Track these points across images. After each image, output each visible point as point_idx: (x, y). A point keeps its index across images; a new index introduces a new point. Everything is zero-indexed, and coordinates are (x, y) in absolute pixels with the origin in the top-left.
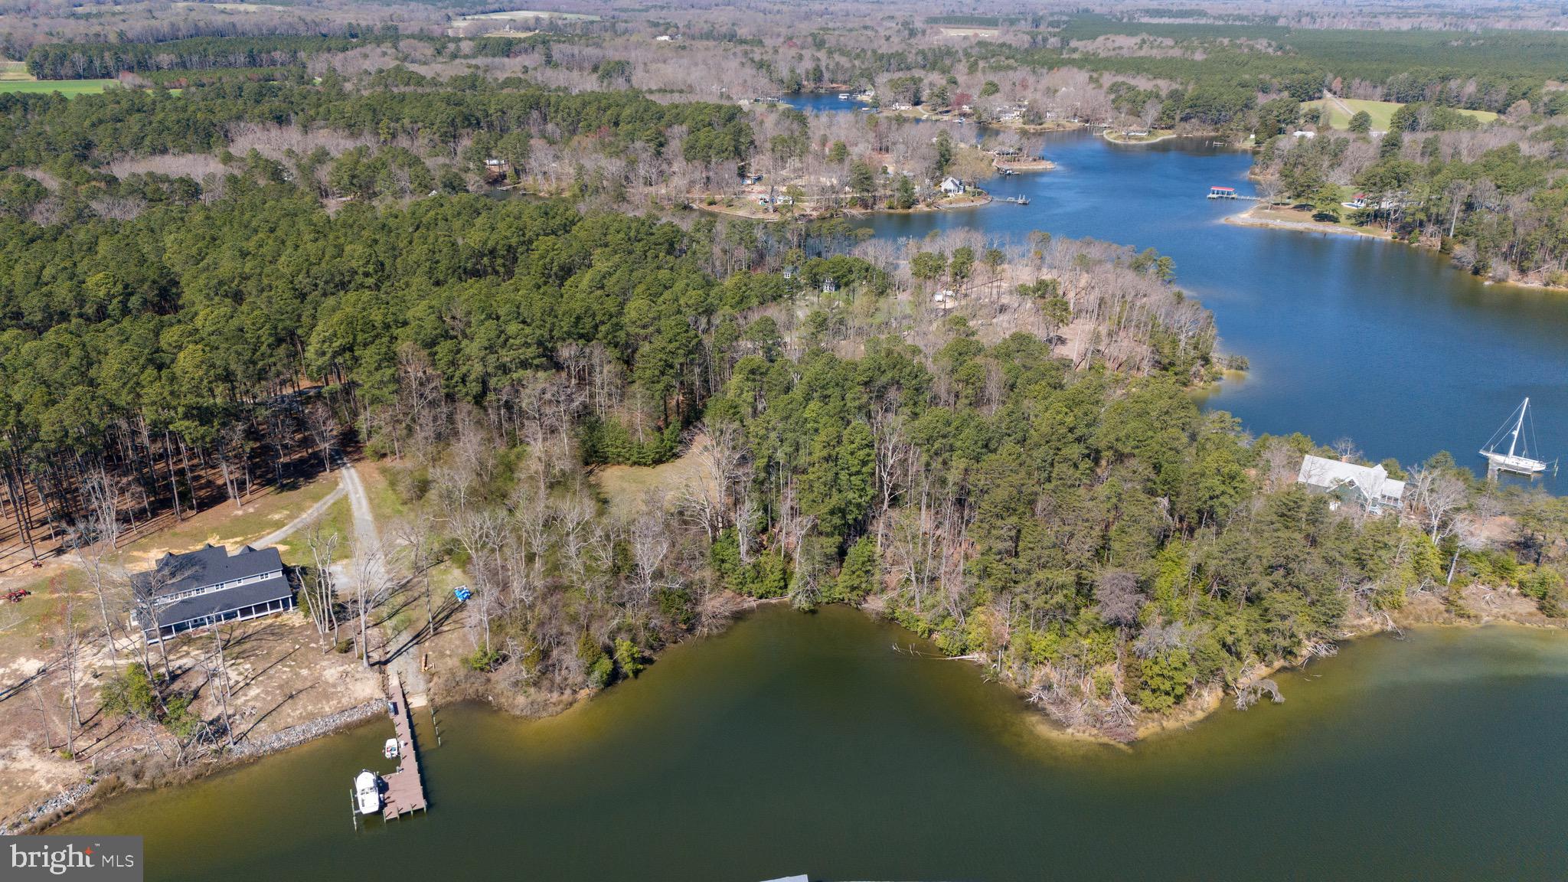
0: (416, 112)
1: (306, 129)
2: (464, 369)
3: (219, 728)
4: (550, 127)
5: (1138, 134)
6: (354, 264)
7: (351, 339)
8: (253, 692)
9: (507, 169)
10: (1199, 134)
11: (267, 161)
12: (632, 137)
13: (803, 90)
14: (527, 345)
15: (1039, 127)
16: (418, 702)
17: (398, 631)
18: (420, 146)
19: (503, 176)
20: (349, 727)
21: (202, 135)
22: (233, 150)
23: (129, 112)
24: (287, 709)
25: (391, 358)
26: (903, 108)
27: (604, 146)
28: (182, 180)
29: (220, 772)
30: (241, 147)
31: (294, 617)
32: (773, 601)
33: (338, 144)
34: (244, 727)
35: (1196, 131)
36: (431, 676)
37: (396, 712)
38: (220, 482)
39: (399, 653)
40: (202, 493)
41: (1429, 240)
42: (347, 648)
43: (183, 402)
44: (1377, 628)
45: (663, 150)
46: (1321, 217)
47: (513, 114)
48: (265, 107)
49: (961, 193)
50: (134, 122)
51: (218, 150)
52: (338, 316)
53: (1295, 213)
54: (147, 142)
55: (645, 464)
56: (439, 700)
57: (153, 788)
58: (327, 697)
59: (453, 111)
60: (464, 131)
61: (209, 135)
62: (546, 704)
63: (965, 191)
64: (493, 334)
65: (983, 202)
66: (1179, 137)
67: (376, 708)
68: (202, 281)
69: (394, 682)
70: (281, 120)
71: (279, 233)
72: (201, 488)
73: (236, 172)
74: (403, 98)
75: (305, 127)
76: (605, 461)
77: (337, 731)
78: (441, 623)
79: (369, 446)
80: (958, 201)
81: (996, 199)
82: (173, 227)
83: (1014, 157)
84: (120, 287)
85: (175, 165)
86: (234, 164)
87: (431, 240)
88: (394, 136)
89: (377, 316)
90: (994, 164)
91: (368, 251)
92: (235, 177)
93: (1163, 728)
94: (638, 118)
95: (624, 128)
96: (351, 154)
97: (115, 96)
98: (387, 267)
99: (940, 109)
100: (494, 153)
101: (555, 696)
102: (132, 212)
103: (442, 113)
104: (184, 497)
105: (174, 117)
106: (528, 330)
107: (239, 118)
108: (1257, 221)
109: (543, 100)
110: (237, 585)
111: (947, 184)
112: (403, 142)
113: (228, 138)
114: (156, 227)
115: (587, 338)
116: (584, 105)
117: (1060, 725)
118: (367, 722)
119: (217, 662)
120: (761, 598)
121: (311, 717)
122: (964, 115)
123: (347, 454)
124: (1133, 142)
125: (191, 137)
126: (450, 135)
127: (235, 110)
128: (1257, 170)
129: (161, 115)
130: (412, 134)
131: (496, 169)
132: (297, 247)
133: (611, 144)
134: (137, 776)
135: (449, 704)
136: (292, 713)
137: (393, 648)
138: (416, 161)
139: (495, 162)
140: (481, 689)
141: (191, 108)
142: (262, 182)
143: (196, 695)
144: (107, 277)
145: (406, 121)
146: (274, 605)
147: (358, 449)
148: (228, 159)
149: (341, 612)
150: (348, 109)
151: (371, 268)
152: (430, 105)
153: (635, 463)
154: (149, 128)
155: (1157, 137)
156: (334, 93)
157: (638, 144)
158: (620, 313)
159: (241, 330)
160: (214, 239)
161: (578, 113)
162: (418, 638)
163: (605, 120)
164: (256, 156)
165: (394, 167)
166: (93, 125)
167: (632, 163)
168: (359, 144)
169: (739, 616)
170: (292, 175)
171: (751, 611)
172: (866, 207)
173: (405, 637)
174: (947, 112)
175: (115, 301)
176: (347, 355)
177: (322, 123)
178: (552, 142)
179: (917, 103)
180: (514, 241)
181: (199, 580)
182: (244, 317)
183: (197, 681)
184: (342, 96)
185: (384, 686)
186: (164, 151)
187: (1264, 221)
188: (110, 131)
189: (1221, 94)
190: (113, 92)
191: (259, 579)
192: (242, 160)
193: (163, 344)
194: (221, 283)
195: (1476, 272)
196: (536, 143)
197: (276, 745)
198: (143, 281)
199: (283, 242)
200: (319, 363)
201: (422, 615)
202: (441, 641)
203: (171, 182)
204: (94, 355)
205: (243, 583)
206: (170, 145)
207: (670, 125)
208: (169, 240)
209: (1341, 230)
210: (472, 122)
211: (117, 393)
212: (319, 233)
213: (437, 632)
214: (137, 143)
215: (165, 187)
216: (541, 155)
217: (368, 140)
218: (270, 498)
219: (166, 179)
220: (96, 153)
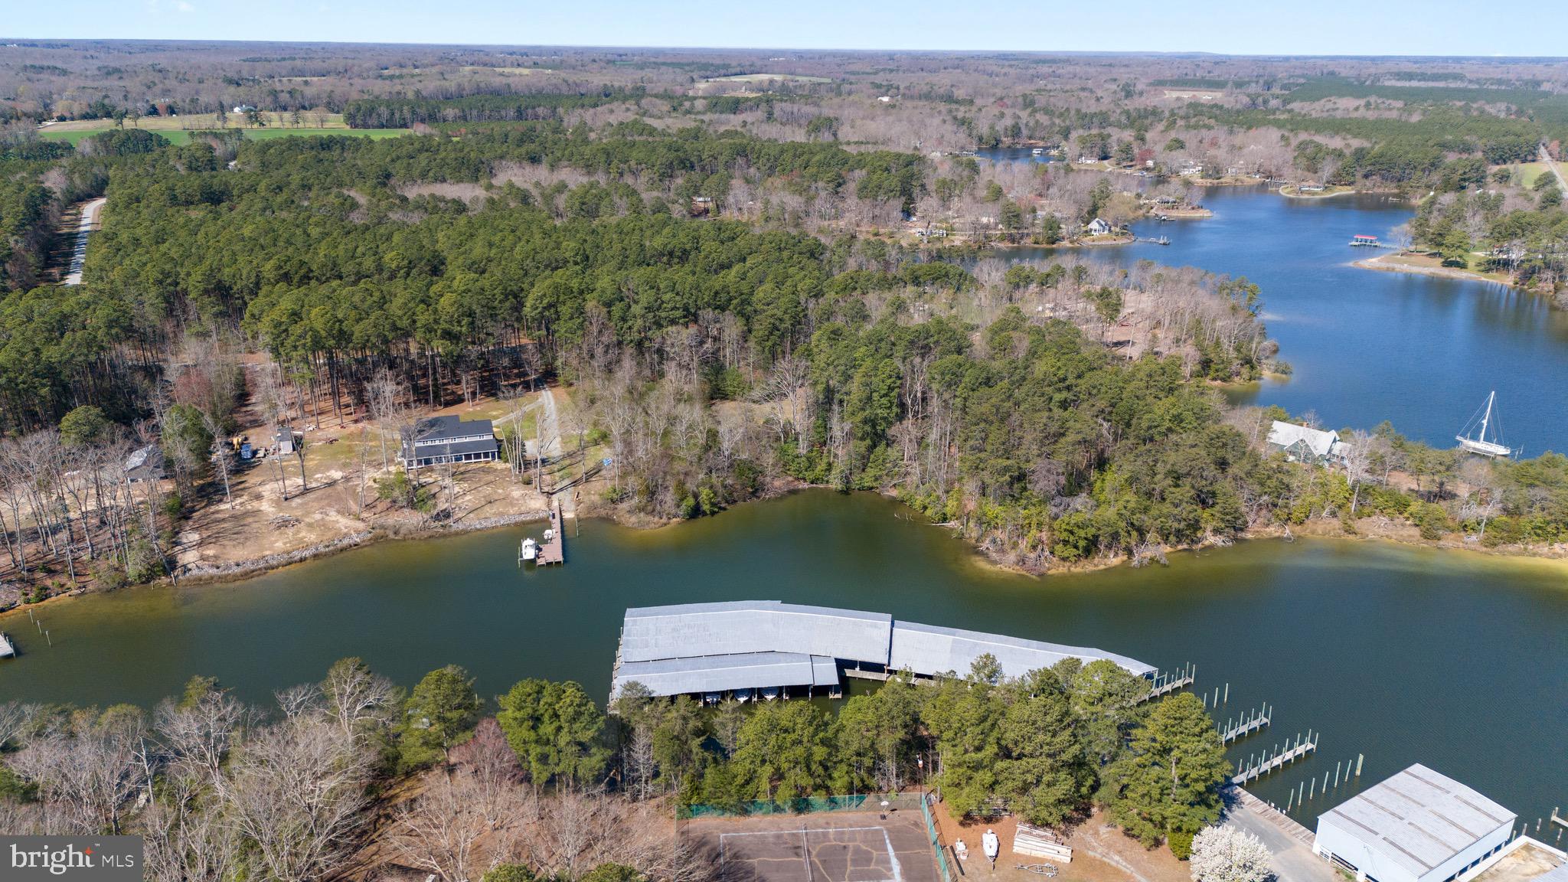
0: (642, 155)
1: (553, 167)
2: (630, 323)
3: (447, 514)
4: (752, 170)
5: (1314, 190)
6: (567, 255)
7: (555, 299)
8: (468, 498)
9: (711, 205)
11: (518, 189)
12: (815, 178)
13: (1000, 146)
14: (674, 308)
15: (1216, 181)
16: (569, 515)
17: (562, 478)
18: (641, 183)
19: (706, 211)
20: (524, 523)
21: (472, 170)
22: (494, 182)
23: (420, 151)
24: (487, 508)
25: (580, 311)
27: (790, 184)
28: (454, 201)
29: (444, 536)
30: (500, 180)
31: (498, 464)
32: (821, 486)
33: (574, 178)
34: (460, 515)
35: (1376, 187)
36: (579, 503)
37: (554, 517)
38: (460, 393)
39: (561, 490)
40: (448, 398)
41: (1546, 286)
42: (528, 483)
43: (441, 327)
44: (1277, 534)
45: (840, 189)
46: (1448, 264)
47: (722, 159)
48: (523, 150)
49: (1106, 232)
50: (423, 159)
51: (483, 182)
52: (548, 282)
53: (1428, 259)
54: (431, 174)
56: (582, 516)
57: (404, 540)
58: (512, 505)
59: (672, 155)
60: (678, 173)
61: (478, 170)
62: (648, 523)
63: (1110, 230)
64: (652, 299)
65: (1129, 241)
66: (1359, 192)
67: (542, 515)
68: (460, 260)
69: (555, 504)
70: (534, 160)
71: (518, 233)
72: (448, 395)
73: (496, 197)
74: (633, 144)
75: (552, 166)
76: (725, 397)
77: (516, 524)
78: (592, 476)
79: (561, 379)
80: (1100, 239)
81: (1140, 239)
82: (444, 227)
83: (1174, 205)
84: (406, 262)
85: (450, 191)
86: (494, 191)
87: (626, 242)
88: (621, 175)
89: (575, 284)
90: (1153, 211)
91: (578, 245)
92: (493, 199)
93: (1069, 572)
94: (824, 164)
95: (812, 170)
96: (584, 187)
97: (411, 140)
98: (591, 259)
99: (1125, 164)
100: (702, 192)
101: (656, 519)
102: (416, 219)
103: (663, 156)
104: (436, 396)
105: (453, 155)
106: (678, 298)
107: (502, 157)
108: (1384, 265)
109: (749, 148)
110: (464, 440)
111: (1094, 225)
112: (629, 180)
113: (492, 174)
114: (433, 228)
115: (723, 309)
116: (782, 152)
117: (995, 563)
118: (536, 522)
119: (448, 481)
120: (812, 483)
121: (501, 514)
122: (1147, 169)
123: (547, 382)
124: (1306, 196)
125: (464, 172)
126: (667, 173)
127: (499, 152)
129: (444, 154)
130: (634, 173)
131: (702, 205)
132: (528, 241)
133: (797, 184)
134: (395, 533)
135: (587, 519)
136: (489, 510)
137: (558, 487)
138: (634, 192)
139: (701, 199)
140: (610, 513)
141: (466, 150)
142: (512, 205)
143: (434, 495)
144: (398, 254)
145: (633, 163)
146: (486, 455)
147: (556, 381)
148: (489, 187)
149: (526, 464)
150: (588, 152)
151: (579, 259)
152: (654, 150)
154: (433, 163)
155: (1333, 192)
156: (579, 140)
157: (820, 184)
158: (752, 293)
159: (483, 289)
160: (472, 235)
161: (776, 160)
162: (575, 483)
163: (796, 165)
164: (511, 185)
165: (616, 199)
166: (393, 161)
167: (810, 200)
168: (592, 179)
169: (794, 492)
170: (538, 201)
171: (804, 490)
172: (1013, 241)
173: (566, 482)
174: (1131, 166)
175: (402, 272)
176: (552, 310)
177: (566, 163)
178: (748, 181)
179: (1104, 158)
180: (688, 247)
181: (441, 435)
182: (485, 282)
183: (436, 489)
184: (586, 141)
185: (549, 505)
186: (444, 180)
187: (1391, 265)
188: (405, 165)
189: (1407, 153)
190: (410, 137)
191: (477, 439)
192: (500, 188)
193: (431, 294)
194: (474, 263)
196: (737, 183)
197: (478, 527)
198: (421, 259)
199: (520, 239)
200: (533, 314)
201: (580, 471)
202: (589, 486)
203: (447, 202)
204: (388, 297)
205: (468, 440)
206: (448, 176)
207: (851, 170)
208: (440, 236)
209: (1469, 276)
210: (687, 165)
211: (400, 318)
212: (546, 234)
213: (587, 481)
214: (424, 175)
215: (442, 205)
216: (738, 190)
217: (601, 178)
218: (491, 404)
219: (443, 199)
220: (393, 181)
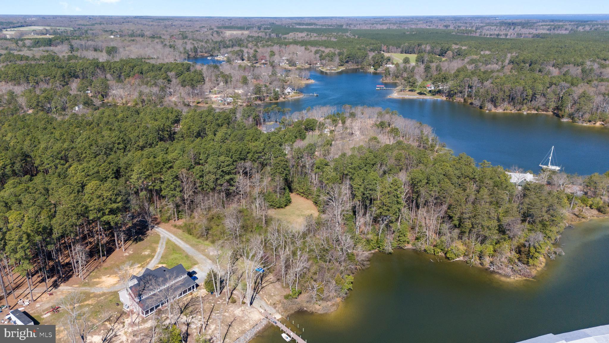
5: (333, 68)
8: (212, 327)
10: (352, 67)
13: (190, 56)
16: (278, 317)
20: (260, 333)
26: (239, 62)
32: (373, 252)
36: (274, 305)
39: (253, 299)
41: (459, 99)
42: (234, 301)
46: (420, 94)
49: (293, 93)
53: (410, 92)
55: (282, 207)
59: (63, 71)
65: (302, 96)
66: (346, 68)
67: (265, 322)
69: (262, 311)
77: (256, 336)
78: (261, 283)
81: (306, 95)
88: (37, 83)
93: (538, 271)
94: (151, 70)
99: (254, 62)
108: (400, 96)
110: (171, 283)
111: (288, 90)
119: (185, 318)
121: (244, 332)
128: (384, 79)
130: (45, 82)
135: (292, 315)
136: (235, 332)
143: (187, 334)
145: (42, 76)
146: (190, 289)
153: (278, 208)
155: (339, 69)
157: (161, 81)
162: (255, 291)
163: (136, 71)
167: (162, 89)
172: (261, 100)
173: (250, 292)
174: (257, 63)
179: (243, 60)
187: (403, 96)
191: (179, 279)
195: (481, 108)
196: (111, 83)
202: (266, 290)
205: (173, 282)
209: (429, 97)
210: (72, 75)
213: (262, 287)
